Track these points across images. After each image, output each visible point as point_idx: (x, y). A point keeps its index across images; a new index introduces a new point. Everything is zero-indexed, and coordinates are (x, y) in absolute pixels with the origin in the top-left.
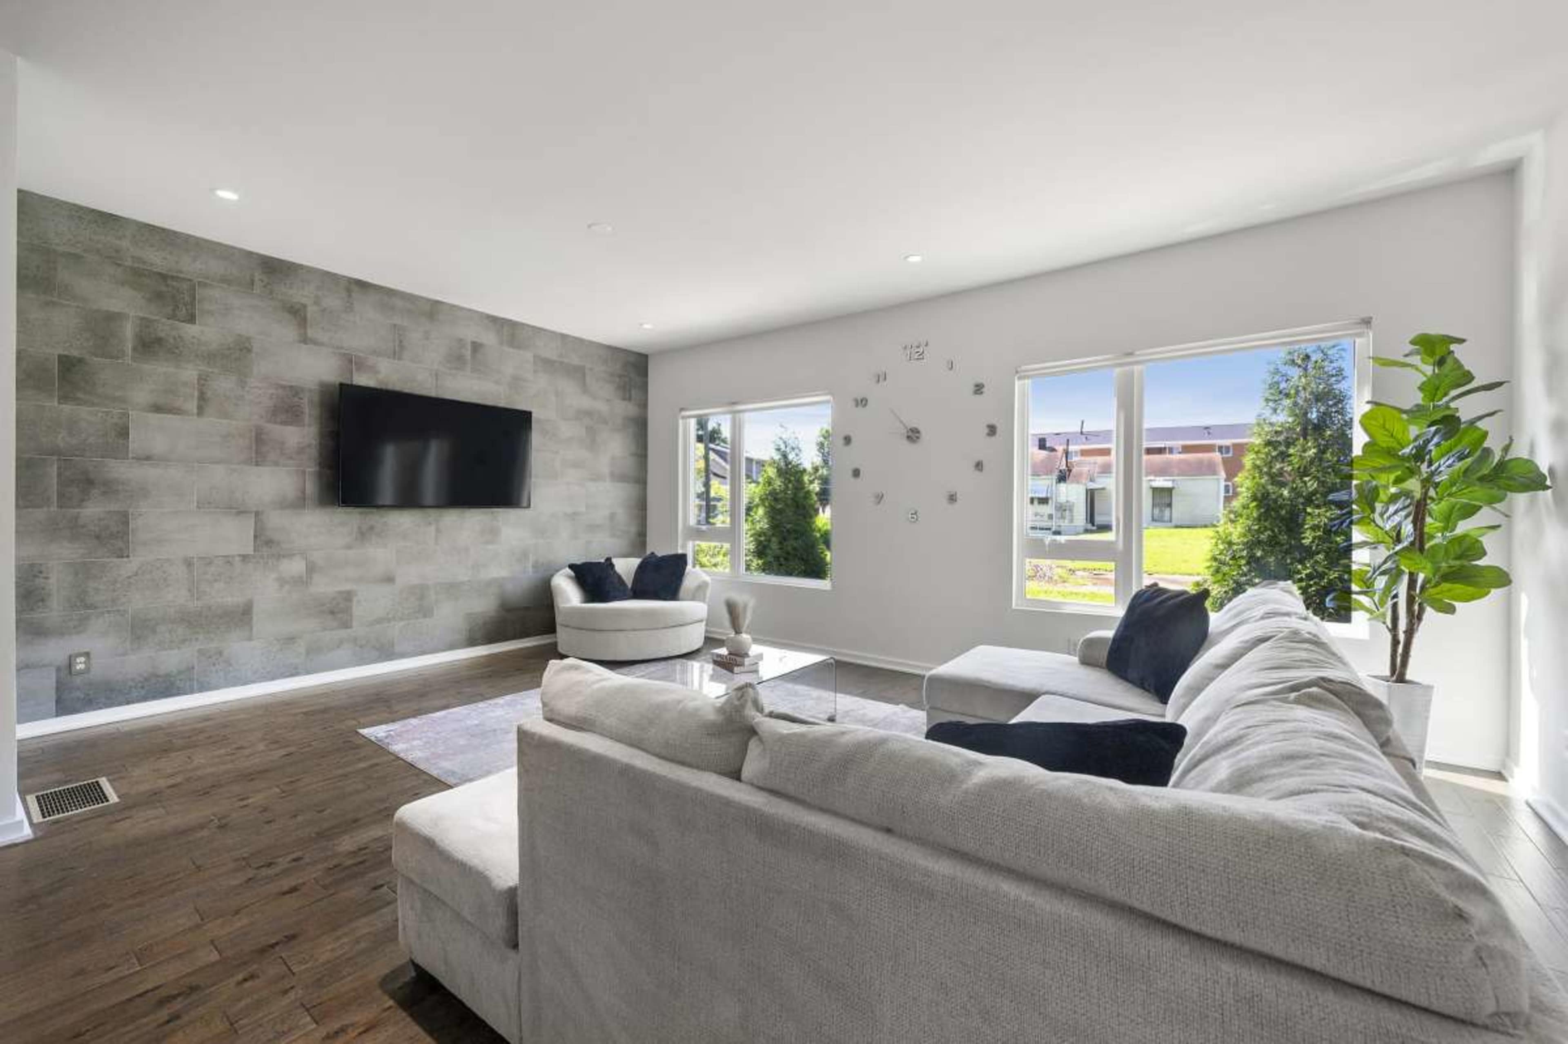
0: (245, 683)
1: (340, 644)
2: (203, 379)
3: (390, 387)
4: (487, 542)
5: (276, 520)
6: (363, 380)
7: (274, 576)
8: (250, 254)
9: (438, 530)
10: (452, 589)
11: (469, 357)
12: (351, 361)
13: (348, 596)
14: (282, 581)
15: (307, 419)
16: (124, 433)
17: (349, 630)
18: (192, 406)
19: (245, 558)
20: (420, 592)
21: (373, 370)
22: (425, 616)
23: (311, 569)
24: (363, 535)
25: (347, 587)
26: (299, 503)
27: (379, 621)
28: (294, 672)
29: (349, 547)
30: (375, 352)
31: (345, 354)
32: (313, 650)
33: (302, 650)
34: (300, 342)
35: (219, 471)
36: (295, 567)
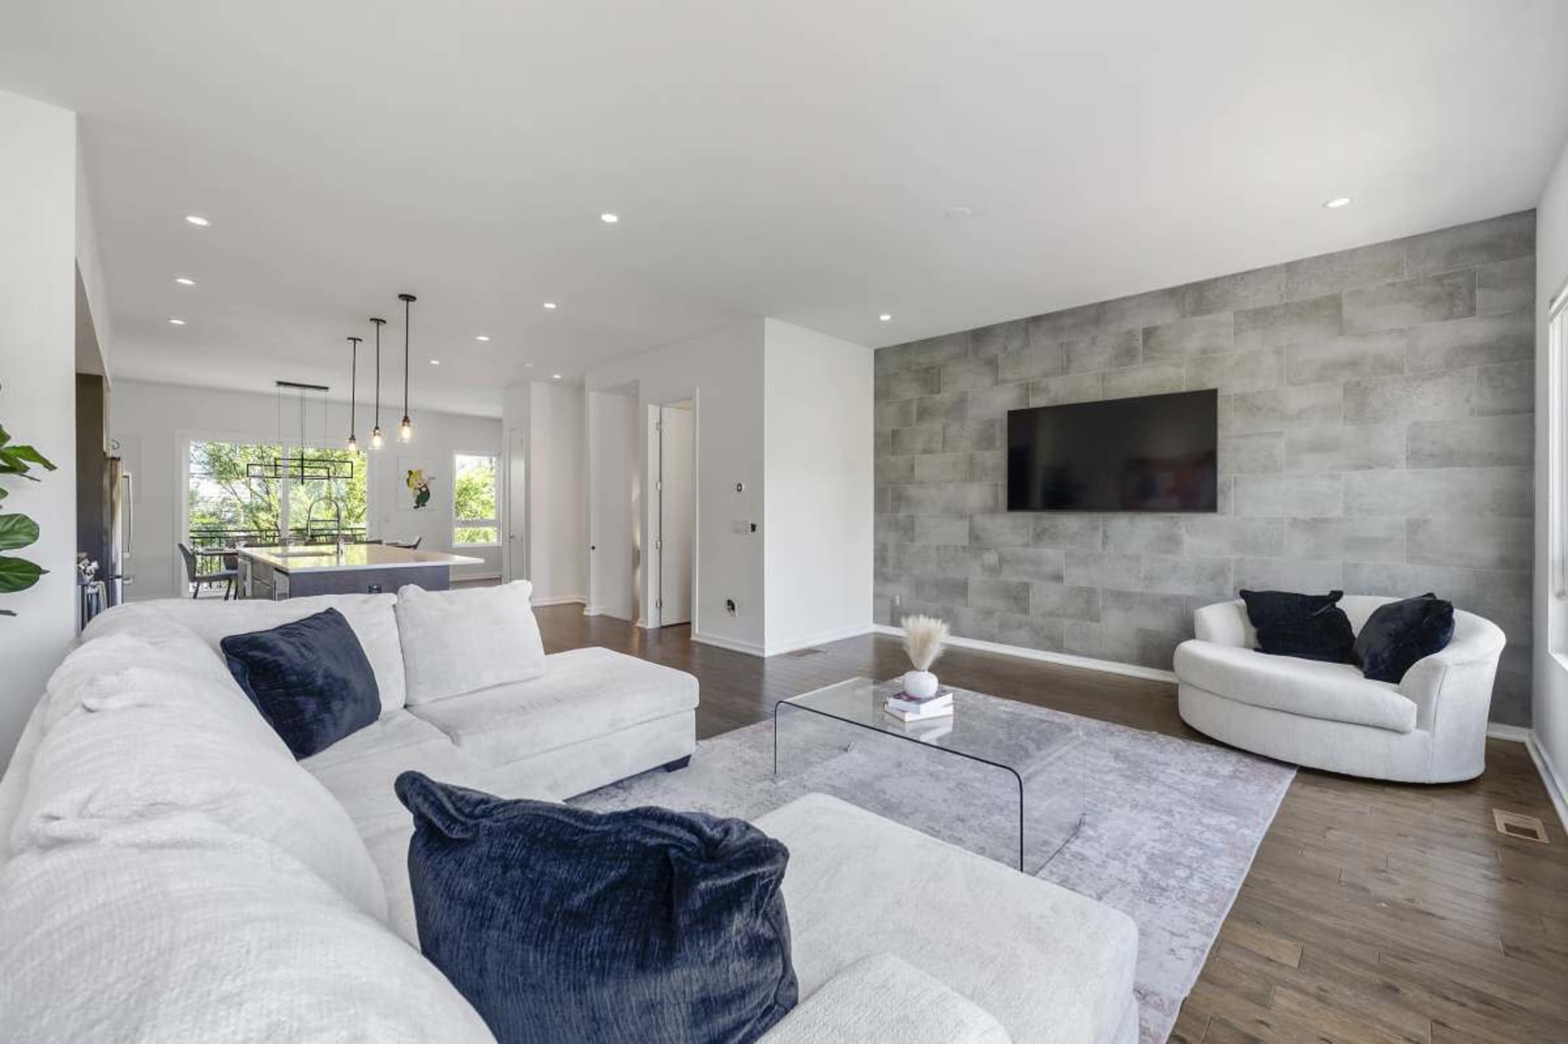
0: (963, 636)
1: (1020, 626)
2: (945, 427)
3: (1060, 403)
4: (1166, 552)
5: (981, 520)
6: (1037, 402)
7: (980, 563)
8: (965, 333)
9: (1106, 536)
10: (1122, 598)
11: (1141, 347)
12: (1027, 388)
13: (1026, 587)
14: (985, 568)
15: (998, 443)
16: (912, 469)
17: (1025, 616)
18: (939, 447)
19: (964, 548)
20: (1088, 594)
21: (1046, 390)
22: (1091, 620)
23: (1002, 561)
24: (1039, 536)
25: (1025, 579)
26: (993, 511)
27: (1051, 614)
28: (991, 639)
29: (1027, 545)
30: (1046, 375)
31: (1023, 384)
32: (1004, 625)
33: (996, 623)
34: (994, 384)
35: (951, 487)
36: (991, 558)
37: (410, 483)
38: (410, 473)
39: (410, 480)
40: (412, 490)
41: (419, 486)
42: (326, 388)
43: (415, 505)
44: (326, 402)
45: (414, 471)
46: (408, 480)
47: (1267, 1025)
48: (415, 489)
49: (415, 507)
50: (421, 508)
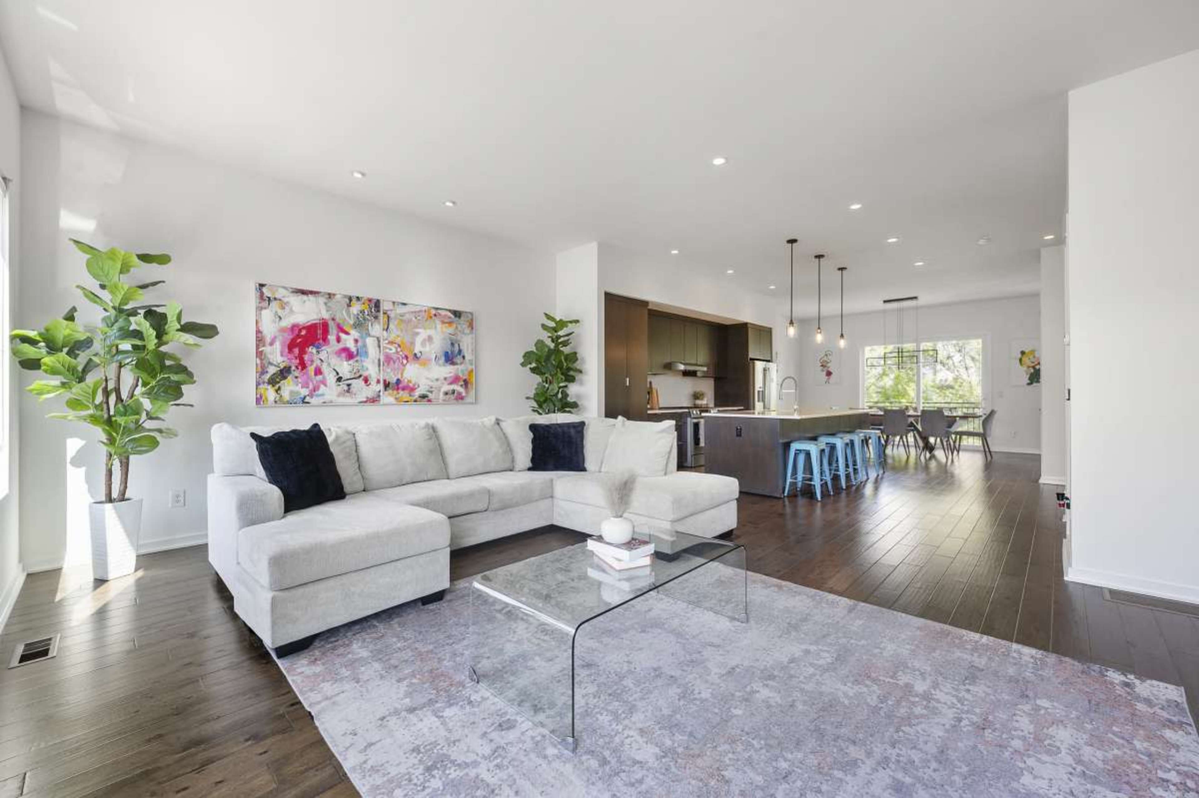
37: (1023, 363)
38: (1023, 353)
39: (1023, 359)
40: (1025, 368)
41: (1033, 365)
42: (915, 298)
43: (1029, 382)
44: (917, 308)
45: (1027, 351)
46: (1021, 360)
47: (261, 754)
48: (1029, 367)
49: (1028, 384)
50: (1035, 384)
